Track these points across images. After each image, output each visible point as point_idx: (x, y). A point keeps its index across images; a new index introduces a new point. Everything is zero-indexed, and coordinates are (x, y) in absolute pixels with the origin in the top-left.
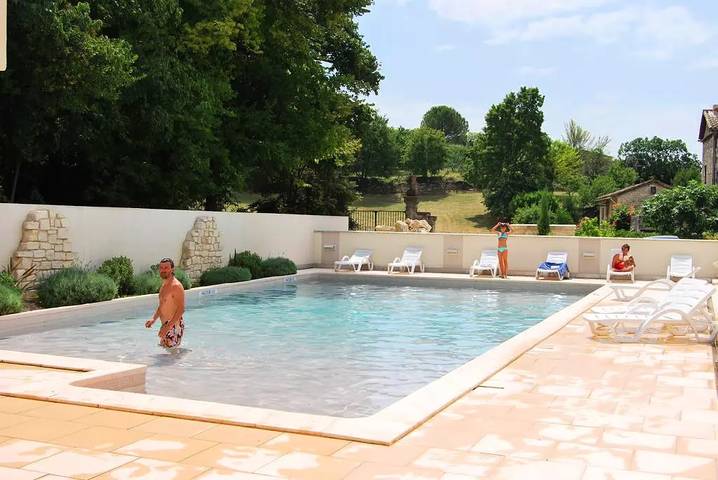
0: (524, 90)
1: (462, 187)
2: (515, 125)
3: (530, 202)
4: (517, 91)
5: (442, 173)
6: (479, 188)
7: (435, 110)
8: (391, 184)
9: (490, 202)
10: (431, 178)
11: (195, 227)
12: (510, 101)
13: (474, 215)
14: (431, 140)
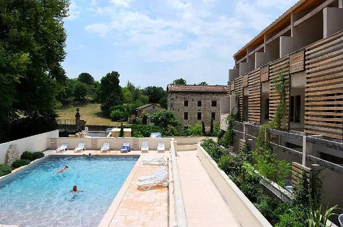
0: (113, 72)
1: (92, 102)
2: (110, 84)
3: (116, 109)
4: (111, 72)
5: (86, 97)
6: (99, 103)
7: (82, 74)
8: (68, 101)
9: (102, 108)
10: (82, 99)
11: (10, 148)
12: (108, 75)
13: (96, 112)
14: (81, 86)
